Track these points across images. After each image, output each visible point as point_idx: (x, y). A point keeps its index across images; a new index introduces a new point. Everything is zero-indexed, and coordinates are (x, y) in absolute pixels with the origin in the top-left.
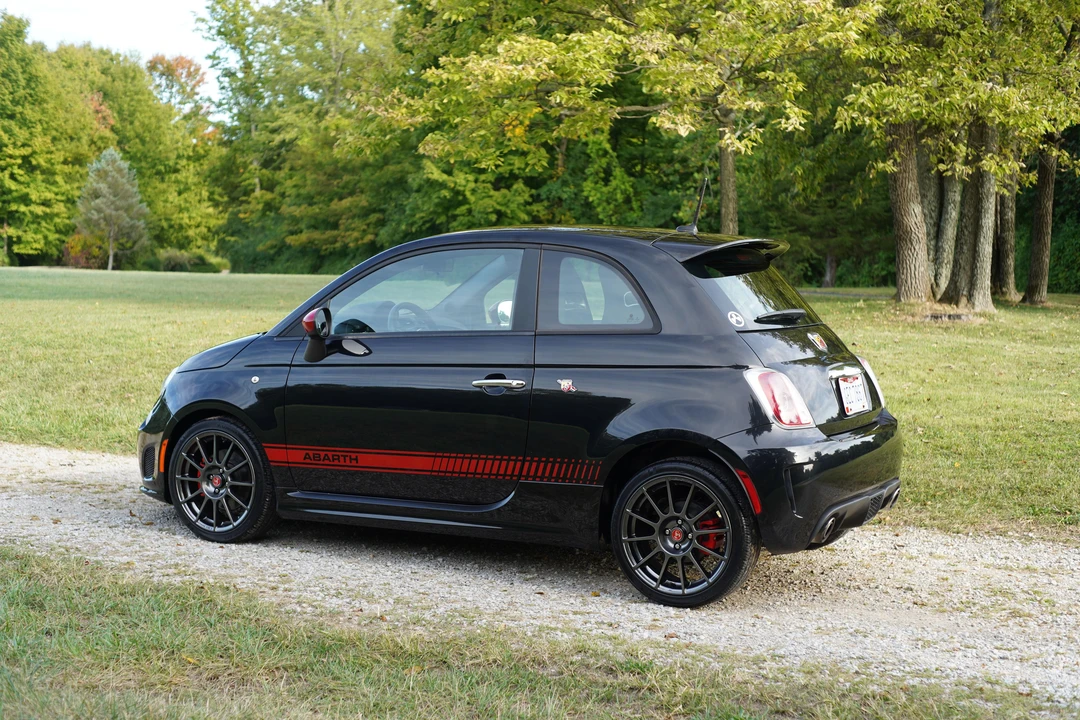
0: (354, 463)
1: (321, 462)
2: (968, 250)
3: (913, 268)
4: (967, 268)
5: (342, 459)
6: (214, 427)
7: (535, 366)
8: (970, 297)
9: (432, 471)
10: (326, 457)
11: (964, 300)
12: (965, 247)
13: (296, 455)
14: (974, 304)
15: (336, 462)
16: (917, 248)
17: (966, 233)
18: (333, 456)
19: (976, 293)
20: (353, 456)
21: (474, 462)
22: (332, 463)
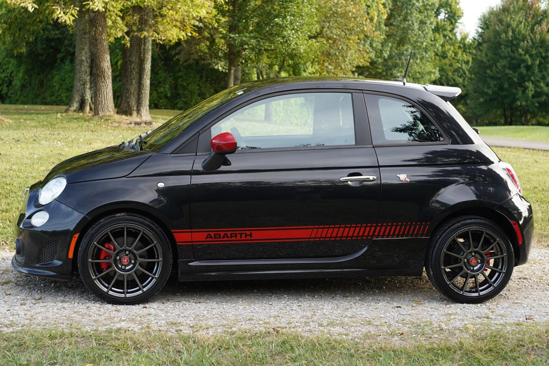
0: (248, 238)
1: (221, 239)
2: (136, 83)
3: (105, 94)
4: (135, 94)
5: (238, 236)
6: (122, 221)
7: (379, 167)
8: (138, 111)
9: (310, 238)
10: (226, 235)
11: (135, 113)
12: (134, 81)
13: (198, 236)
14: (141, 115)
15: (234, 238)
16: (108, 81)
17: (134, 73)
18: (231, 234)
19: (142, 109)
20: (248, 233)
21: (347, 229)
22: (230, 239)
